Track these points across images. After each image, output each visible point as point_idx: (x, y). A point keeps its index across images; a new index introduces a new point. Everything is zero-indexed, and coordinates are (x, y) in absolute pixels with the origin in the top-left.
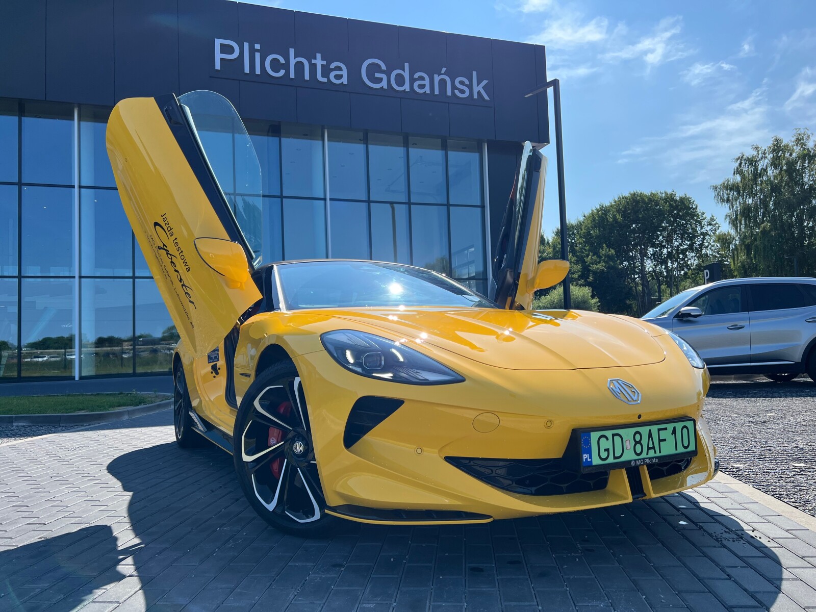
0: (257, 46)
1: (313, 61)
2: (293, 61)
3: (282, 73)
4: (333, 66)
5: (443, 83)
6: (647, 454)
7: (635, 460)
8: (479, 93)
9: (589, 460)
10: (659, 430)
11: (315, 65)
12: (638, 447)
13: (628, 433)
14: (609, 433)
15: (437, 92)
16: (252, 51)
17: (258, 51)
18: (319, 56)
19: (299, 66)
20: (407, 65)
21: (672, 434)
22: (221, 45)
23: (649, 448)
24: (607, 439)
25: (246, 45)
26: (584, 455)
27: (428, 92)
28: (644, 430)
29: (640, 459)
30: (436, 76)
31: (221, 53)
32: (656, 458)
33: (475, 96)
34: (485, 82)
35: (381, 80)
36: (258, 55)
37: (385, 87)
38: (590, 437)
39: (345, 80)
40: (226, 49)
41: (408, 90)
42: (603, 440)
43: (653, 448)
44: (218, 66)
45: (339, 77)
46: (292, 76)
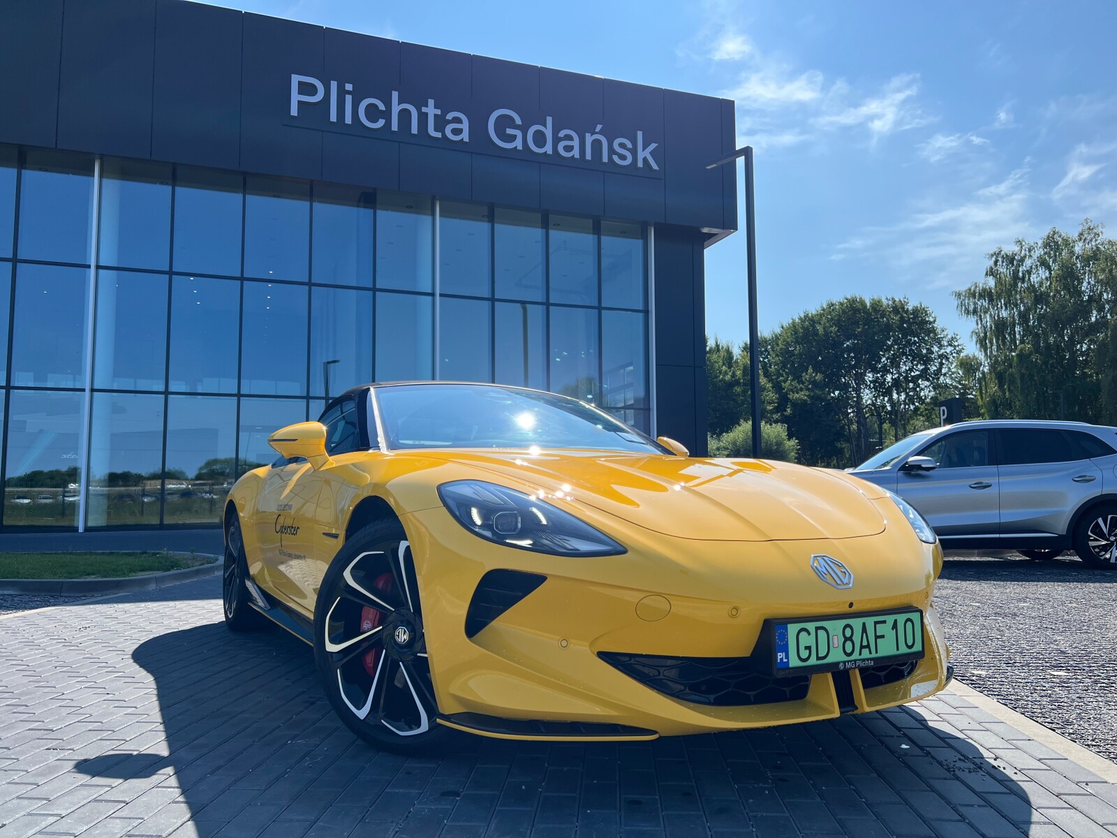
0: (349, 87)
1: (424, 109)
2: (396, 108)
3: (381, 123)
4: (450, 116)
5: (597, 145)
6: (860, 654)
7: (844, 662)
8: (645, 160)
9: (785, 660)
10: (876, 623)
11: (426, 114)
12: (849, 645)
13: (835, 627)
14: (811, 626)
15: (588, 157)
16: (342, 93)
17: (349, 92)
18: (431, 102)
19: (405, 115)
20: (549, 120)
21: (893, 629)
22: (300, 83)
23: (862, 647)
24: (809, 634)
25: (334, 85)
26: (779, 654)
27: (577, 156)
28: (857, 623)
29: (851, 661)
30: (588, 135)
31: (299, 94)
32: (871, 659)
33: (640, 164)
34: (653, 146)
35: (513, 138)
36: (349, 98)
37: (520, 148)
38: (787, 631)
39: (465, 136)
40: (306, 89)
41: (550, 152)
42: (803, 634)
43: (868, 646)
44: (294, 112)
45: (457, 132)
46: (395, 127)
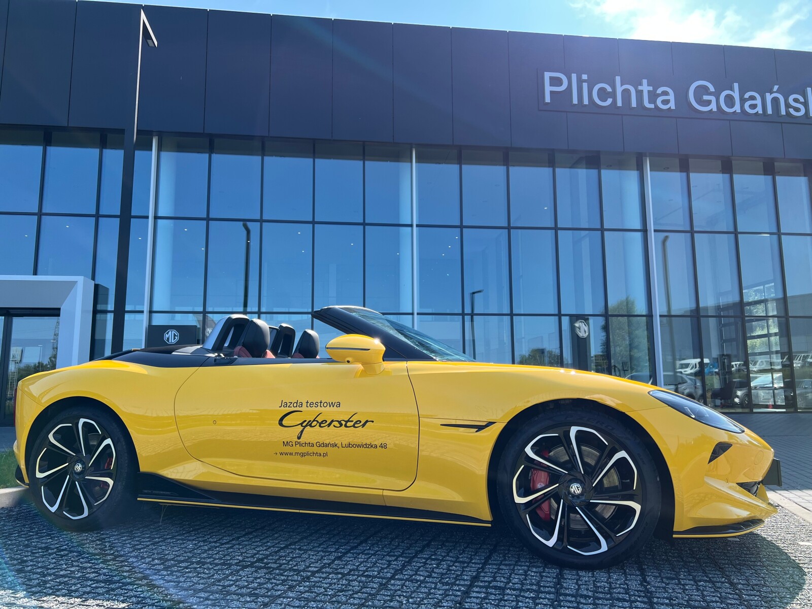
1: (640, 88)
2: (619, 90)
3: (610, 101)
4: (659, 91)
5: (775, 101)
11: (642, 91)
15: (770, 111)
16: (580, 82)
17: (585, 81)
18: (645, 82)
19: (626, 93)
20: (736, 86)
22: (551, 78)
25: (574, 76)
27: (760, 112)
30: (768, 95)
31: (550, 86)
35: (709, 103)
36: (585, 85)
37: (715, 109)
39: (672, 105)
40: (556, 82)
41: (739, 111)
44: (548, 99)
45: (666, 102)
46: (619, 104)
